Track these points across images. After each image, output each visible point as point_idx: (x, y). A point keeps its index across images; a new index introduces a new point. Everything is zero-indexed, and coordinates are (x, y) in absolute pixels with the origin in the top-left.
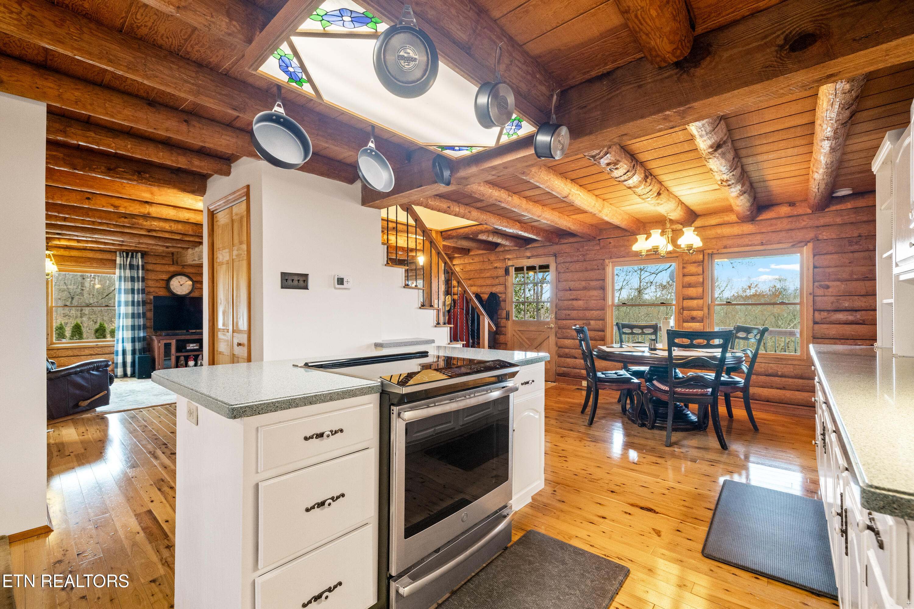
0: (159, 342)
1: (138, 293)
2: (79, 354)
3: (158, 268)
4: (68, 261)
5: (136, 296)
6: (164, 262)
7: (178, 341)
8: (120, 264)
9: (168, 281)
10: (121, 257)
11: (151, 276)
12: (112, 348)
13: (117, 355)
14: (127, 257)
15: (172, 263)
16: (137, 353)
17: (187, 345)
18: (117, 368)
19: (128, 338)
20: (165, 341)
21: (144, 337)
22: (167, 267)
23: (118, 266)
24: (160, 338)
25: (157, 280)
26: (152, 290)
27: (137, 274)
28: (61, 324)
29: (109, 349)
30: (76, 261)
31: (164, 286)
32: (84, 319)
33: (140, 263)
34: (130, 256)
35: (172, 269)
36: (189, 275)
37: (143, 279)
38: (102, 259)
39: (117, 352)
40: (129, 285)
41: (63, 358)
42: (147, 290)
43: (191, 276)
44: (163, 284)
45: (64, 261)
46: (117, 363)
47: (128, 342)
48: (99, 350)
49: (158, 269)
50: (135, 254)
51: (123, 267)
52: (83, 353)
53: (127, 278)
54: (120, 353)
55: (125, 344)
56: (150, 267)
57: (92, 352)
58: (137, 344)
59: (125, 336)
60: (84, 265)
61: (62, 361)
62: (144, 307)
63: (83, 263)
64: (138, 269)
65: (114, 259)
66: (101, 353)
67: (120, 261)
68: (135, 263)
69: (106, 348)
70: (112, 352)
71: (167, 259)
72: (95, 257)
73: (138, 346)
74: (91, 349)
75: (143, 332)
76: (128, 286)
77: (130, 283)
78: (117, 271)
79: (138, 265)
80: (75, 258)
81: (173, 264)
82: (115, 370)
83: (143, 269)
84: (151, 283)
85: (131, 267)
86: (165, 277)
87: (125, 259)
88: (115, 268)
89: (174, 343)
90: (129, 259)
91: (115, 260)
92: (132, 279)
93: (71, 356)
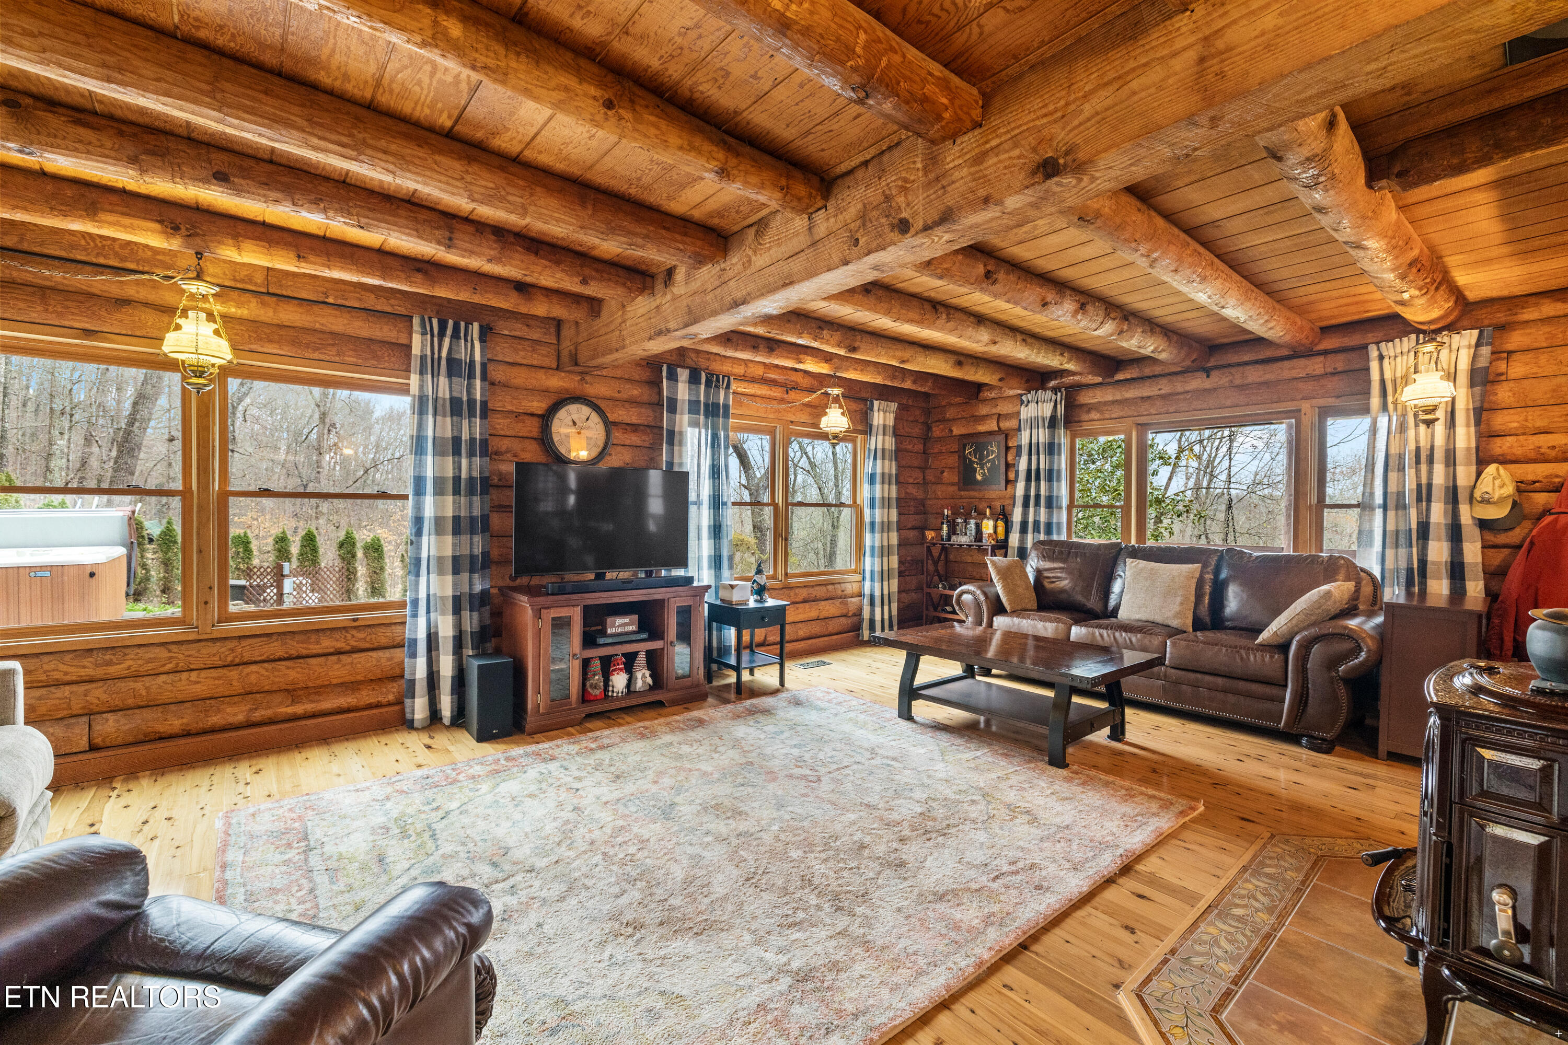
0: (538, 615)
1: (471, 454)
2: (305, 652)
3: (519, 377)
4: (270, 341)
5: (464, 462)
6: (535, 360)
7: (587, 610)
8: (423, 358)
9: (546, 418)
10: (424, 334)
11: (503, 402)
12: (399, 628)
13: (413, 655)
14: (442, 334)
15: (554, 365)
16: (468, 641)
17: (609, 620)
18: (413, 697)
19: (443, 598)
20: (555, 613)
21: (484, 594)
22: (541, 375)
23: (415, 364)
24: (542, 600)
25: (518, 415)
26: (504, 444)
27: (469, 392)
28: (283, 532)
29: (389, 632)
30: (295, 343)
31: (535, 432)
32: (321, 521)
33: (478, 357)
34: (449, 332)
35: (557, 382)
36: (596, 401)
37: (486, 412)
38: (370, 340)
39: (413, 642)
40: (447, 428)
41: (254, 668)
42: (494, 443)
43: (602, 405)
44: (531, 427)
45: (259, 339)
46: (412, 682)
47: (443, 613)
48: (361, 635)
49: (518, 381)
50: (463, 324)
51: (429, 366)
52: (315, 649)
53: (440, 402)
54: (422, 647)
55: (432, 615)
56: (498, 373)
57: (341, 645)
58: (466, 614)
59: (432, 592)
60: (316, 356)
61: (253, 678)
62: (487, 498)
63: (316, 349)
64: (471, 376)
65: (403, 341)
66: (367, 645)
67: (423, 346)
68: (462, 354)
69: (381, 630)
70: (398, 640)
71: (544, 350)
72: (350, 331)
73: (470, 621)
74: (337, 635)
75: (483, 578)
76: (444, 427)
77: (448, 419)
78: (414, 380)
79: (472, 363)
80: (291, 332)
81: (557, 369)
82: (408, 702)
83: (484, 378)
84: (502, 424)
85: (454, 367)
86: (538, 405)
87: (436, 340)
88: (408, 370)
89: (576, 615)
90: (447, 341)
91: (409, 347)
92: (456, 407)
93: (280, 659)
